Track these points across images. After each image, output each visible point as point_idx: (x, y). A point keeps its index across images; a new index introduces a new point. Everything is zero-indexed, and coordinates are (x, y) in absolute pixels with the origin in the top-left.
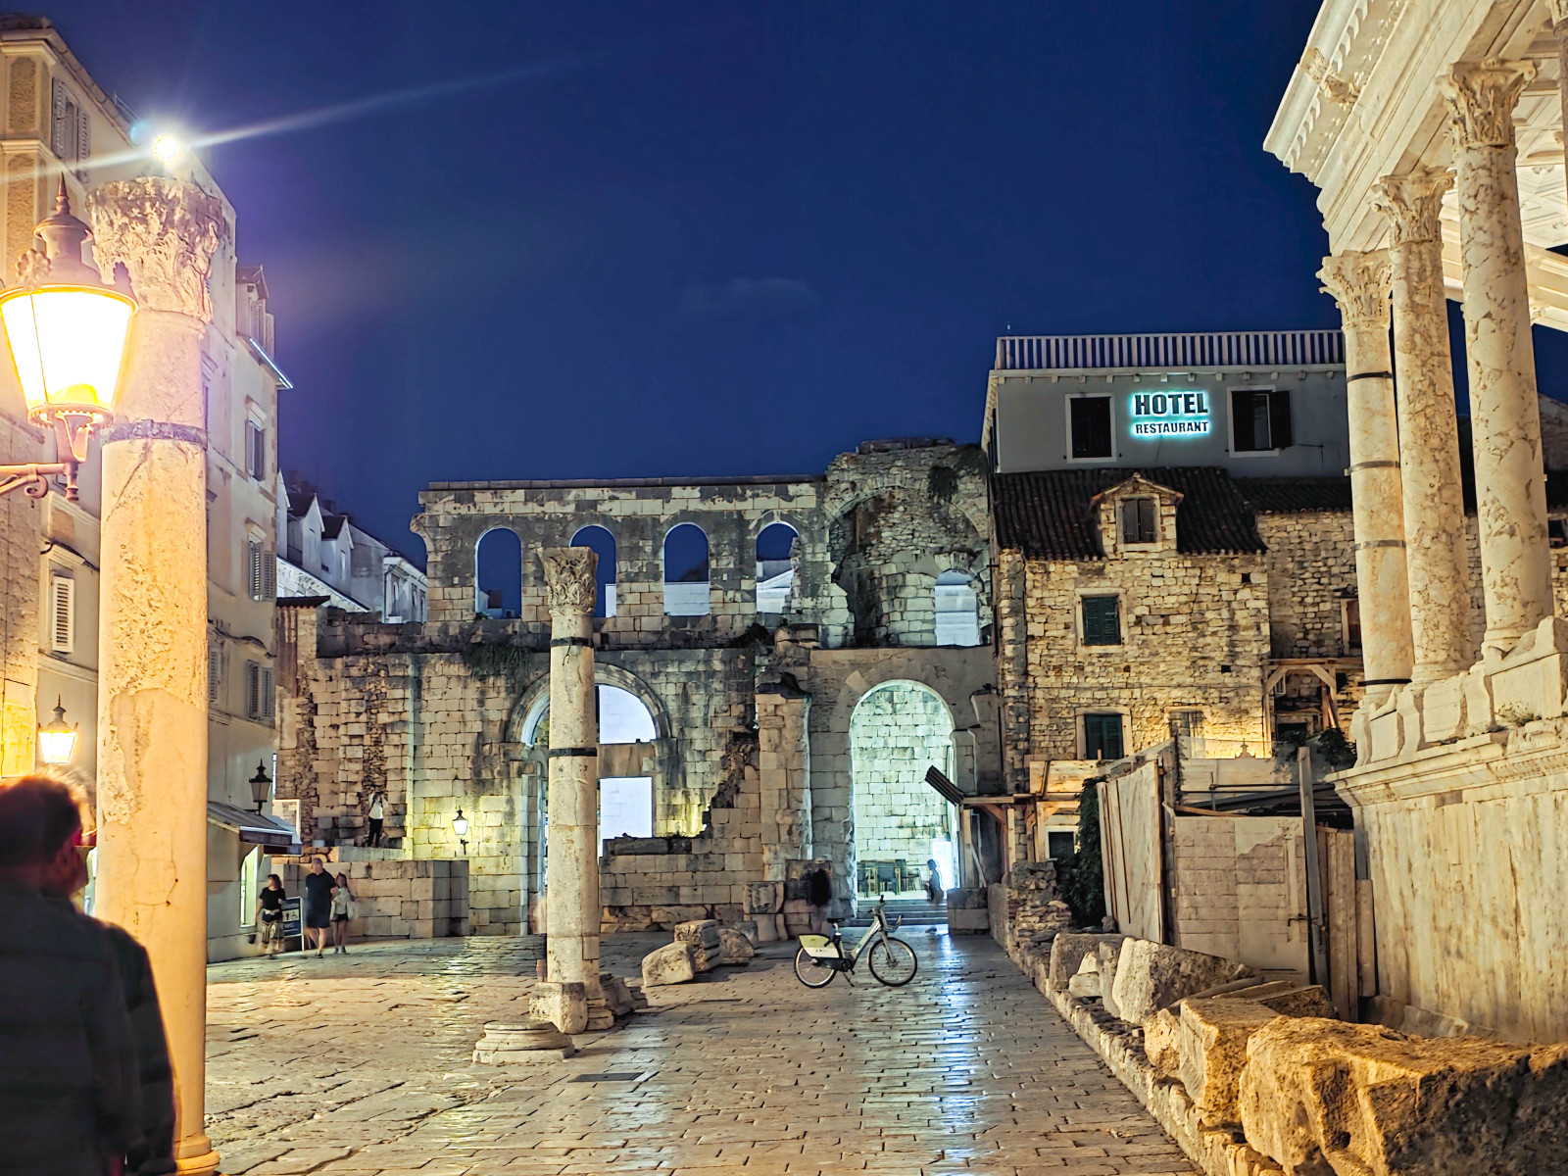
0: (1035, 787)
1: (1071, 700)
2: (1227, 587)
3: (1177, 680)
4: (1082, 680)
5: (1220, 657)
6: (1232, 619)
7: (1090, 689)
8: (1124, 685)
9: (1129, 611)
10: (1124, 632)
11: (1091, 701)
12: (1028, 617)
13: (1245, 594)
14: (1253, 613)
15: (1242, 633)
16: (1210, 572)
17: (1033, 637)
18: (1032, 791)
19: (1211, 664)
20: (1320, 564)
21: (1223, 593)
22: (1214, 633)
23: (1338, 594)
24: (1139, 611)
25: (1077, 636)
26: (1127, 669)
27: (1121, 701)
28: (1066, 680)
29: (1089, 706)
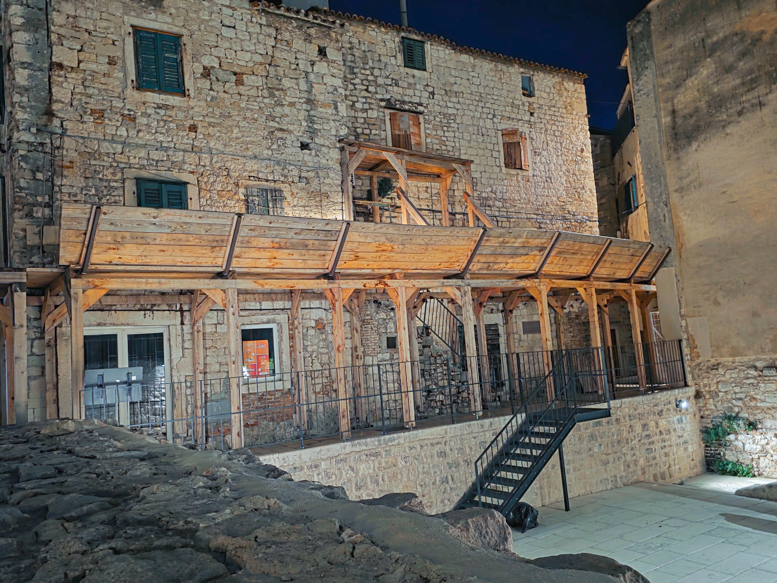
0: (68, 255)
1: (117, 157)
2: (303, 56)
3: (254, 150)
4: (133, 133)
5: (298, 132)
6: (309, 92)
7: (144, 146)
8: (189, 148)
9: (195, 58)
10: (189, 83)
11: (145, 162)
12: (54, 37)
13: (321, 67)
14: (331, 89)
15: (320, 109)
16: (287, 36)
17: (60, 66)
18: (62, 262)
19: (290, 138)
20: (368, 72)
21: (300, 62)
22: (292, 104)
23: (383, 104)
24: (207, 61)
25: (125, 76)
26: (193, 128)
27: (186, 167)
28: (110, 131)
29: (142, 167)
